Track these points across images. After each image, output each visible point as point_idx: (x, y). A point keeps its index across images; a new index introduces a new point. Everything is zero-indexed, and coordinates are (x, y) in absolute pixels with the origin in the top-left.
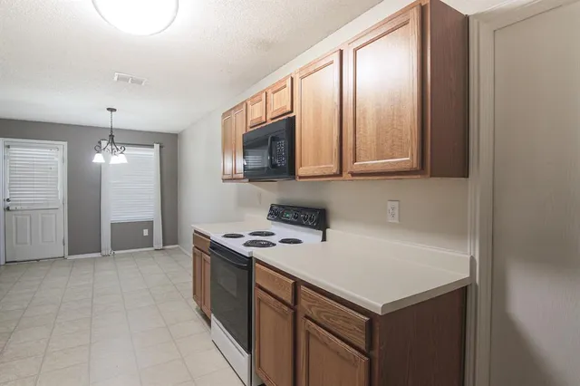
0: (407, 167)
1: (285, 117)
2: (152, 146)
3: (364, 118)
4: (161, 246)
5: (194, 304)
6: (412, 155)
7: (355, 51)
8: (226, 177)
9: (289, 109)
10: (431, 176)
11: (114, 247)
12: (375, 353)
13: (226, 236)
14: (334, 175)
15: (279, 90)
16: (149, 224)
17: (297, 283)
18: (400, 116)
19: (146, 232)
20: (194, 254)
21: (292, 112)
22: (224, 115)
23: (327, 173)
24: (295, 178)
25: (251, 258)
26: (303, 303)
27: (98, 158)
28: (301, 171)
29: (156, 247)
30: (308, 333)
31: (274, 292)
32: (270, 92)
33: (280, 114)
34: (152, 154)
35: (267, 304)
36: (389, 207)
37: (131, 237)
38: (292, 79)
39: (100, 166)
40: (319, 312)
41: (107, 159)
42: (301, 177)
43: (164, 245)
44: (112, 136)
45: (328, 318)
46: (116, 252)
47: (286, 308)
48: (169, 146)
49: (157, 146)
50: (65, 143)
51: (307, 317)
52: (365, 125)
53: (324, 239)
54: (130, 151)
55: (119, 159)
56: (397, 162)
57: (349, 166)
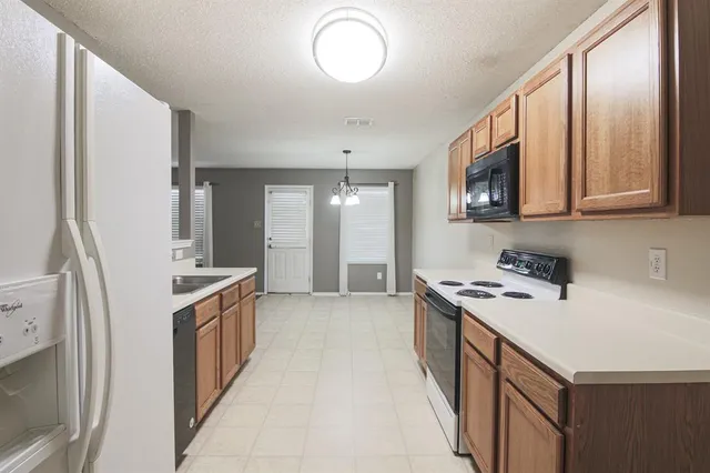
0: (647, 202)
1: (508, 145)
2: (387, 185)
3: (596, 139)
4: (394, 293)
5: (415, 356)
6: (653, 186)
7: (585, 54)
8: (451, 217)
9: (513, 134)
10: (680, 214)
11: (351, 288)
12: (570, 430)
13: (443, 283)
14: (561, 214)
15: (503, 112)
16: (383, 268)
17: (499, 340)
18: (639, 133)
19: (379, 276)
20: (416, 301)
21: (517, 136)
22: (452, 145)
23: (553, 211)
24: (519, 217)
25: (459, 308)
26: (504, 362)
27: (335, 200)
28: (525, 209)
29: (389, 292)
30: (508, 399)
31: (479, 348)
32: (495, 114)
33: (504, 140)
34: (386, 194)
35: (473, 360)
36: (652, 258)
37: (366, 279)
38: (517, 97)
39: (339, 208)
40: (518, 374)
41: (343, 201)
42: (526, 217)
43: (397, 291)
44: (347, 178)
45: (524, 381)
46: (353, 294)
47: (489, 367)
48: (403, 183)
49: (391, 185)
50: (312, 187)
51: (508, 380)
52: (597, 148)
53: (564, 296)
54: (363, 191)
55: (352, 200)
56: (634, 196)
57: (577, 202)
